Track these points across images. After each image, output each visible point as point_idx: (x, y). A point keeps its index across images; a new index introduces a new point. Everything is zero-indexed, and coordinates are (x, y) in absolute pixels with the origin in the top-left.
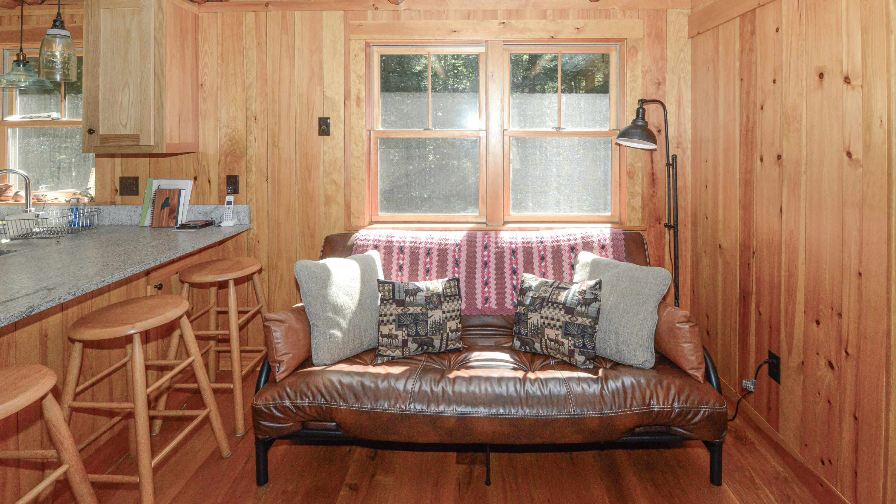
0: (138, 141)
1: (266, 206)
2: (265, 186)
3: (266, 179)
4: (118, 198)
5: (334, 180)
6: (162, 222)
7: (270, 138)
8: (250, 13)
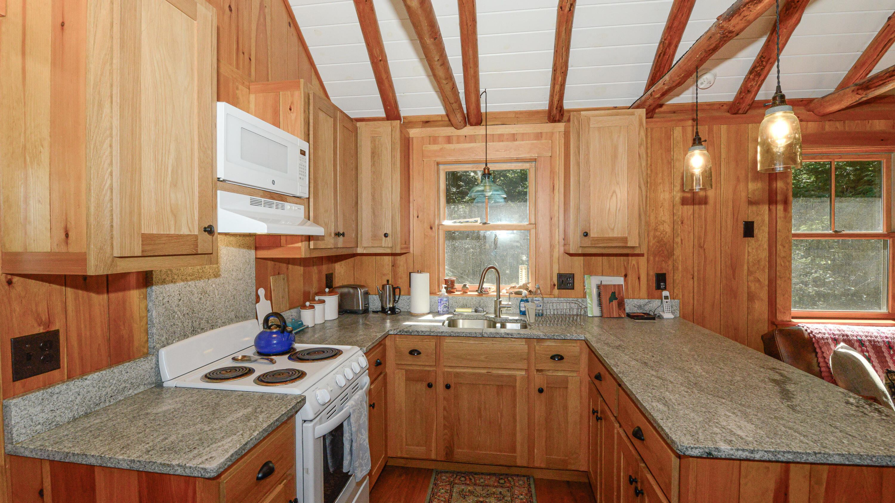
0: (627, 243)
1: (692, 301)
2: (691, 282)
3: (691, 277)
4: (556, 291)
5: (758, 278)
6: (613, 313)
7: (696, 240)
8: (677, 128)
